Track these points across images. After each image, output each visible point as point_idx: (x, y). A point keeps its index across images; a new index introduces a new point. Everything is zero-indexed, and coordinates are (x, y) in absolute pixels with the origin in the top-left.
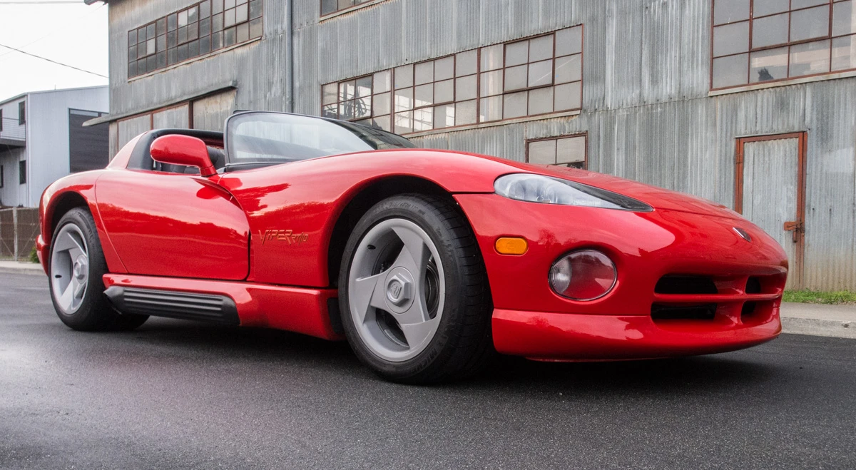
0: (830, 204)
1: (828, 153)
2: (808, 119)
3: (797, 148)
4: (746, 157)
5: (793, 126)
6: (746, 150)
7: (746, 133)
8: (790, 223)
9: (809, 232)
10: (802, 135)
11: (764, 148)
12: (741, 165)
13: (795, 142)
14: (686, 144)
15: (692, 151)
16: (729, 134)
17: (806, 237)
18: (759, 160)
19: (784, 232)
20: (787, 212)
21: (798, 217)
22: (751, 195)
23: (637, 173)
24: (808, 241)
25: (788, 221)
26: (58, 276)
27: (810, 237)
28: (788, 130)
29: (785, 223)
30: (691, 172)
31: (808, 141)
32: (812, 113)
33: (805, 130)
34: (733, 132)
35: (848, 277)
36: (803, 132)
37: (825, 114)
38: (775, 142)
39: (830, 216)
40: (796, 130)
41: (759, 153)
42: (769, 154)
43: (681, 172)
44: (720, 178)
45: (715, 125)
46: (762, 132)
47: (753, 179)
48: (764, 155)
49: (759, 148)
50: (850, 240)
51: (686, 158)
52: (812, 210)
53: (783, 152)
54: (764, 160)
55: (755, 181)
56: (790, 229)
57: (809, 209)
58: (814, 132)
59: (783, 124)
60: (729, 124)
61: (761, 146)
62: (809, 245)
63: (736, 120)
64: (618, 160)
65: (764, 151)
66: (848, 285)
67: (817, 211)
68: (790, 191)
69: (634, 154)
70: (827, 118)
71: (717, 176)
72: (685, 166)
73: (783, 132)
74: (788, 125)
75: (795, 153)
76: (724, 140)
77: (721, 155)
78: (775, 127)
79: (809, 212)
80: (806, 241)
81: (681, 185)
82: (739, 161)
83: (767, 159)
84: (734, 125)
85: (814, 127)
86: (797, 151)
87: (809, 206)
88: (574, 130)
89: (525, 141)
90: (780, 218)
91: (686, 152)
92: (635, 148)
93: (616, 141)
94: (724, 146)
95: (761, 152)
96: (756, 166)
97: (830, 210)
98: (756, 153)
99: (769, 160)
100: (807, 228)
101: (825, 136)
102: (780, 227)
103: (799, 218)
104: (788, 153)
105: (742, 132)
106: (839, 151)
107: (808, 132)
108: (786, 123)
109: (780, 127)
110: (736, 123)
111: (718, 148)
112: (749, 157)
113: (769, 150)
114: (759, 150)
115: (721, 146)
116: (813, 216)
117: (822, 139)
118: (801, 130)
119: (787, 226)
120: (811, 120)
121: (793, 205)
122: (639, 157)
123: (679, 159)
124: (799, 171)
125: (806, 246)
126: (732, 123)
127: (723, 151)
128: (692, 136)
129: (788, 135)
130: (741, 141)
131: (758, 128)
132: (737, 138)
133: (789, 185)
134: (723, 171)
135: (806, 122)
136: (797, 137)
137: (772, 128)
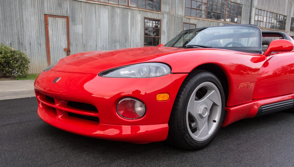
0: (76, 43)
1: (74, 25)
3: (66, 22)
4: (49, 23)
6: (49, 20)
8: (66, 49)
9: (71, 52)
12: (47, 25)
13: (65, 20)
15: (25, 16)
16: (41, 12)
19: (64, 52)
20: (64, 45)
21: (68, 47)
22: (52, 37)
25: (65, 48)
28: (62, 15)
29: (64, 49)
30: (26, 25)
31: (69, 20)
32: (69, 11)
34: (43, 12)
36: (68, 17)
38: (58, 18)
39: (77, 47)
40: (65, 15)
42: (57, 23)
45: (35, 7)
46: (54, 14)
47: (52, 31)
48: (55, 23)
51: (23, 18)
53: (61, 22)
54: (55, 25)
56: (66, 51)
57: (71, 44)
61: (54, 19)
65: (55, 21)
67: (73, 45)
68: (65, 38)
70: (74, 13)
71: (38, 29)
72: (23, 22)
75: (66, 24)
76: (39, 14)
77: (39, 20)
79: (71, 45)
81: (22, 30)
85: (70, 15)
87: (71, 43)
90: (62, 47)
91: (22, 16)
94: (40, 16)
96: (53, 27)
97: (77, 45)
98: (53, 21)
99: (57, 25)
102: (62, 50)
104: (63, 24)
105: (47, 12)
106: (78, 26)
108: (62, 12)
110: (44, 8)
111: (37, 17)
113: (57, 21)
115: (38, 16)
116: (72, 47)
117: (73, 20)
119: (65, 50)
121: (66, 43)
123: (20, 18)
124: (67, 30)
126: (42, 7)
127: (40, 18)
128: (25, 9)
129: (63, 17)
130: (46, 15)
131: (52, 12)
132: (44, 14)
133: (64, 35)
134: (40, 27)
135: (68, 13)
136: (65, 18)
137: (57, 13)
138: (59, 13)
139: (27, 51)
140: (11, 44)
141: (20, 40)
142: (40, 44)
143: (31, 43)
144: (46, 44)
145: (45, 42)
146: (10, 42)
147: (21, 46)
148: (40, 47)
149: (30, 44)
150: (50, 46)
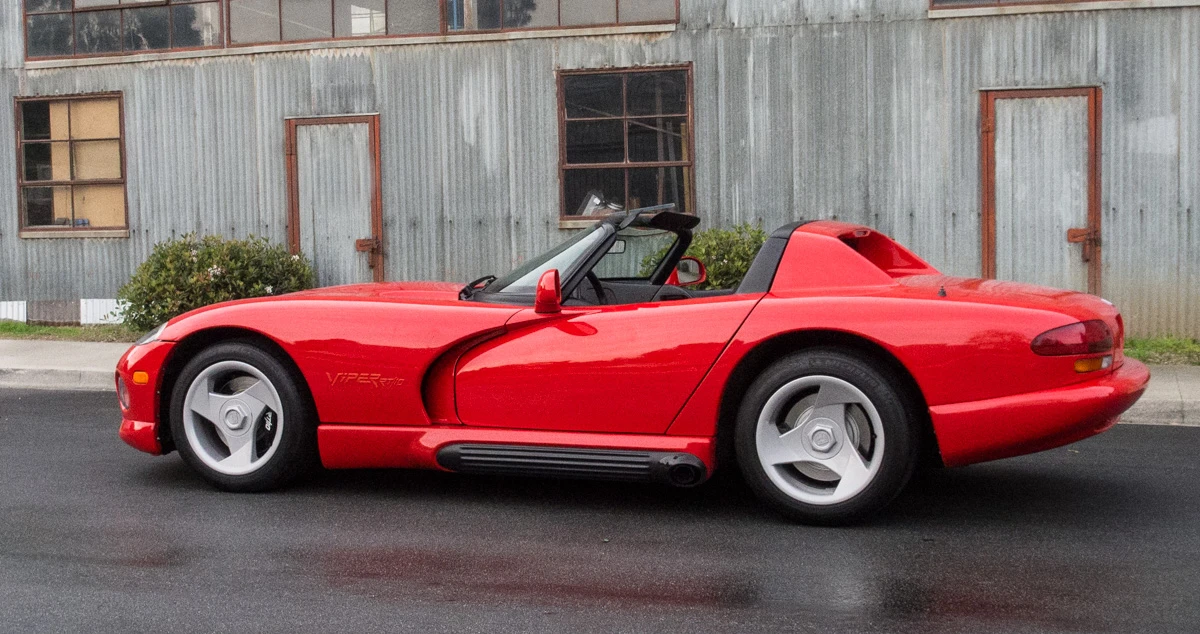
0: (1140, 201)
1: (1134, 122)
2: (1102, 68)
3: (1086, 112)
4: (1000, 124)
5: (1078, 77)
6: (999, 113)
7: (997, 84)
8: (1077, 230)
9: (1108, 245)
10: (1094, 93)
11: (1029, 108)
12: (990, 134)
13: (1082, 101)
14: (888, 96)
15: (900, 108)
16: (967, 84)
17: (1104, 254)
18: (1022, 129)
19: (1067, 245)
20: (1071, 212)
21: (1089, 221)
22: (1010, 184)
23: (796, 141)
24: (1107, 259)
25: (1074, 227)
27: (1111, 253)
28: (1066, 83)
29: (1070, 231)
30: (899, 143)
31: (1103, 103)
32: (1108, 59)
33: (1098, 84)
34: (976, 80)
35: (1173, 314)
36: (1095, 88)
37: (1128, 60)
38: (1047, 101)
39: (1142, 219)
40: (1083, 83)
41: (1021, 118)
42: (1039, 118)
43: (881, 142)
44: (954, 154)
45: (939, 66)
46: (1025, 84)
47: (1013, 159)
48: (1031, 121)
49: (1021, 109)
50: (1175, 259)
51: (889, 117)
52: (1111, 212)
53: (1062, 118)
54: (1030, 129)
55: (1016, 161)
56: (1076, 239)
57: (1107, 208)
58: (1113, 86)
59: (1061, 73)
60: (967, 67)
61: (1024, 107)
62: (1108, 266)
63: (980, 62)
64: (756, 117)
65: (1030, 115)
66: (1173, 327)
67: (1121, 212)
68: (1078, 180)
69: (788, 108)
70: (1133, 67)
71: (949, 152)
72: (888, 131)
73: (1062, 86)
74: (1069, 75)
75: (1083, 119)
76: (958, 93)
77: (953, 118)
78: (1047, 77)
79: (1107, 214)
80: (1103, 258)
81: (881, 165)
82: (987, 130)
83: (1035, 127)
84: (976, 69)
85: (1112, 80)
86: (1085, 116)
87: (1107, 204)
88: (664, 57)
89: (554, 73)
90: (1060, 221)
91: (888, 109)
92: (789, 97)
93: (750, 83)
94: (959, 102)
95: (1026, 116)
96: (1017, 138)
97: (1141, 211)
98: (1017, 116)
99: (1039, 129)
100: (1104, 239)
101: (1131, 97)
102: (1060, 237)
103: (1092, 224)
104: (1071, 120)
105: (991, 82)
106: (1151, 121)
107: (1103, 88)
108: (1065, 72)
109: (1056, 78)
110: (980, 67)
111: (948, 105)
112: (1004, 122)
113: (1039, 113)
114: (1022, 112)
115: (954, 102)
116: (1114, 220)
117: (1125, 100)
118: (1094, 84)
119: (1073, 236)
120: (1107, 70)
121: (1082, 204)
122: (798, 115)
123: (876, 120)
124: (1090, 148)
125: (1103, 268)
126: (972, 63)
127: (959, 111)
128: (899, 82)
129: (1070, 91)
130: (988, 97)
131: (1018, 77)
132: (981, 91)
133: (1074, 171)
134: (959, 143)
135: (1099, 72)
136: (1083, 95)
137: (1042, 78)
138: (1053, 77)
140: (835, 217)
141: (872, 204)
142: (954, 214)
143: (917, 215)
144: (979, 215)
145: (975, 206)
146: (831, 214)
148: (954, 225)
149: (911, 215)
150: (997, 219)
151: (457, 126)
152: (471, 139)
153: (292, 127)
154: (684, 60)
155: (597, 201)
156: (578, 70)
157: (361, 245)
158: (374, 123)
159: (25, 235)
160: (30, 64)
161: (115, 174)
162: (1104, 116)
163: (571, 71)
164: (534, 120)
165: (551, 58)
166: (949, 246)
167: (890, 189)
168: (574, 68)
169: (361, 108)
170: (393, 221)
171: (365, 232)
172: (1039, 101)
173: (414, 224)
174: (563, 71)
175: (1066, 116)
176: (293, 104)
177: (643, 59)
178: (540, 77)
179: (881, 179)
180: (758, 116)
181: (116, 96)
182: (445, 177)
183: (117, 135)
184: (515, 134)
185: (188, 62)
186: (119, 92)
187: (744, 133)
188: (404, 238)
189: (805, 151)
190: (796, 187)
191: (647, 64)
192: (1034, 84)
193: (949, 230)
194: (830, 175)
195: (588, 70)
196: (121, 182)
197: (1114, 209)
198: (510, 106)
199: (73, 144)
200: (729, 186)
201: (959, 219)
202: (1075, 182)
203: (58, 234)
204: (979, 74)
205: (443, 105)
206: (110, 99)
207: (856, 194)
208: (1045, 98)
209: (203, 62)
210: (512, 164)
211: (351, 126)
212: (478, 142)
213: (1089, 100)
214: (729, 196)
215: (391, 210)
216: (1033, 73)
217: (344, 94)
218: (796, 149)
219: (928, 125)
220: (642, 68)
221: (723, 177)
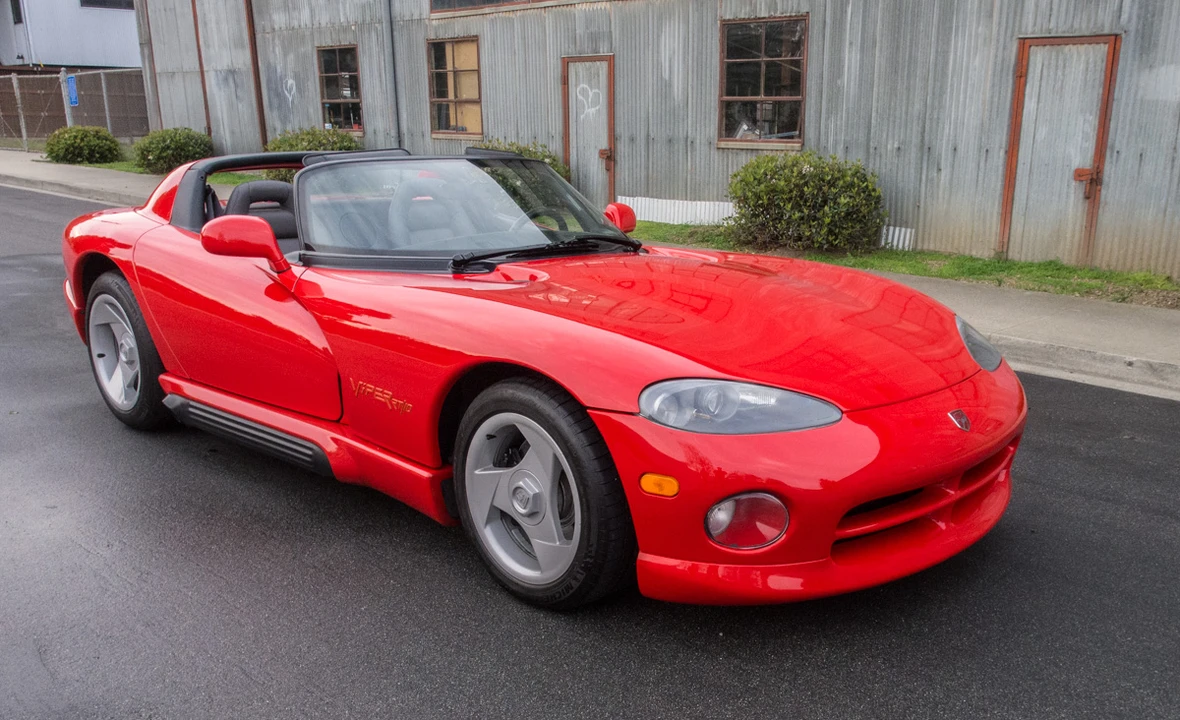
0: (1141, 145)
1: (1147, 71)
2: (1125, 16)
3: (1105, 60)
4: (1031, 69)
5: (1103, 26)
6: (1033, 59)
7: (1033, 32)
8: (1083, 170)
9: (1108, 185)
10: (1114, 40)
11: (1057, 56)
12: (1023, 79)
13: (1103, 49)
14: (949, 40)
15: (955, 54)
16: (1009, 32)
17: (1103, 192)
18: (1048, 75)
19: (1073, 183)
20: (1080, 155)
21: (1095, 161)
22: (1033, 125)
23: (876, 82)
24: (1105, 198)
25: (1081, 167)
26: (101, 356)
27: (1109, 193)
28: (1092, 31)
29: (1077, 171)
30: (952, 85)
31: (1122, 50)
32: (1131, 8)
33: (1119, 32)
34: (1017, 29)
35: (1154, 252)
36: (1116, 35)
37: (1150, 8)
38: (1073, 48)
39: (1140, 165)
40: (1106, 31)
41: (1050, 64)
42: (1065, 65)
43: (938, 84)
44: (992, 97)
45: (991, 16)
46: (1057, 32)
47: (1038, 102)
48: (1057, 67)
49: (1051, 55)
50: (1163, 201)
51: (946, 63)
52: (1115, 153)
53: (1085, 64)
54: (1056, 75)
55: (1041, 105)
56: (1082, 178)
57: (1112, 152)
58: (1132, 34)
59: (1089, 21)
60: (1011, 15)
61: (1054, 54)
62: (1106, 204)
63: (1022, 10)
64: (850, 60)
65: (1057, 60)
66: (1153, 263)
67: (1123, 155)
68: (1088, 124)
69: (874, 55)
70: (1153, 16)
71: (988, 95)
72: (944, 74)
73: (1087, 33)
74: (1095, 24)
75: (1101, 66)
76: (1002, 40)
77: (995, 63)
78: (1076, 26)
79: (1111, 157)
80: (1102, 197)
81: (936, 104)
82: (1021, 75)
83: (1060, 73)
84: (1018, 18)
85: (1132, 28)
86: (1104, 63)
87: (1112, 147)
88: (789, 9)
89: (719, 22)
90: (1070, 162)
91: (946, 53)
92: (874, 43)
93: (848, 32)
94: (1001, 49)
95: (1053, 62)
96: (1044, 84)
97: (1141, 155)
98: (1046, 63)
99: (1063, 75)
100: (1106, 178)
101: (1148, 42)
102: (1069, 174)
103: (1096, 165)
104: (1091, 66)
105: (1030, 27)
106: (1163, 69)
107: (1123, 36)
108: (1092, 20)
109: (1084, 26)
110: (1021, 16)
111: (993, 52)
112: (1035, 69)
113: (1065, 60)
114: (1050, 59)
115: (997, 49)
116: (1117, 161)
117: (1142, 47)
118: (1113, 32)
119: (1079, 175)
120: (1130, 18)
121: (1090, 146)
122: (880, 59)
123: (936, 65)
124: (1103, 94)
125: (1102, 205)
126: (1015, 13)
127: (999, 59)
128: (957, 31)
129: (1094, 38)
130: (1025, 44)
131: (1052, 25)
132: (1020, 38)
133: (1088, 114)
134: (997, 88)
135: (1122, 20)
136: (1105, 43)
137: (1072, 26)
139: (943, 173)
140: (899, 148)
141: (927, 138)
142: (987, 151)
143: (959, 150)
144: (1006, 152)
145: (1004, 146)
146: (896, 146)
147: (925, 158)
148: (986, 160)
149: (955, 149)
150: (1020, 158)
151: (658, 65)
152: (666, 76)
153: (566, 62)
154: (804, 10)
155: (745, 127)
156: (734, 20)
157: (602, 153)
158: (611, 60)
159: (434, 136)
160: (435, 15)
161: (476, 97)
162: (1121, 63)
163: (729, 20)
164: (704, 60)
165: (716, 11)
166: (980, 178)
167: (941, 125)
168: (731, 18)
169: (604, 51)
170: (620, 137)
171: (604, 145)
172: (1067, 48)
173: (632, 140)
174: (724, 20)
175: (1088, 63)
176: (567, 46)
177: (776, 11)
178: (709, 24)
179: (935, 117)
180: (851, 58)
181: (474, 39)
182: (651, 104)
183: (476, 68)
184: (693, 72)
185: (511, 15)
186: (476, 36)
187: (840, 75)
188: (627, 150)
189: (882, 90)
190: (873, 121)
191: (778, 14)
192: (1064, 32)
193: (982, 164)
194: (898, 113)
195: (740, 19)
196: (478, 102)
197: (1118, 152)
198: (690, 49)
199: (456, 73)
200: (827, 119)
201: (990, 155)
202: (1087, 125)
203: (449, 136)
204: (1020, 21)
205: (650, 47)
206: (473, 41)
207: (916, 128)
208: (1071, 46)
209: (519, 13)
210: (690, 95)
211: (598, 63)
212: (670, 78)
213: (1109, 48)
214: (827, 127)
215: (620, 129)
216: (1065, 23)
217: (594, 38)
218: (875, 89)
219: (975, 69)
220: (775, 17)
221: (824, 111)
